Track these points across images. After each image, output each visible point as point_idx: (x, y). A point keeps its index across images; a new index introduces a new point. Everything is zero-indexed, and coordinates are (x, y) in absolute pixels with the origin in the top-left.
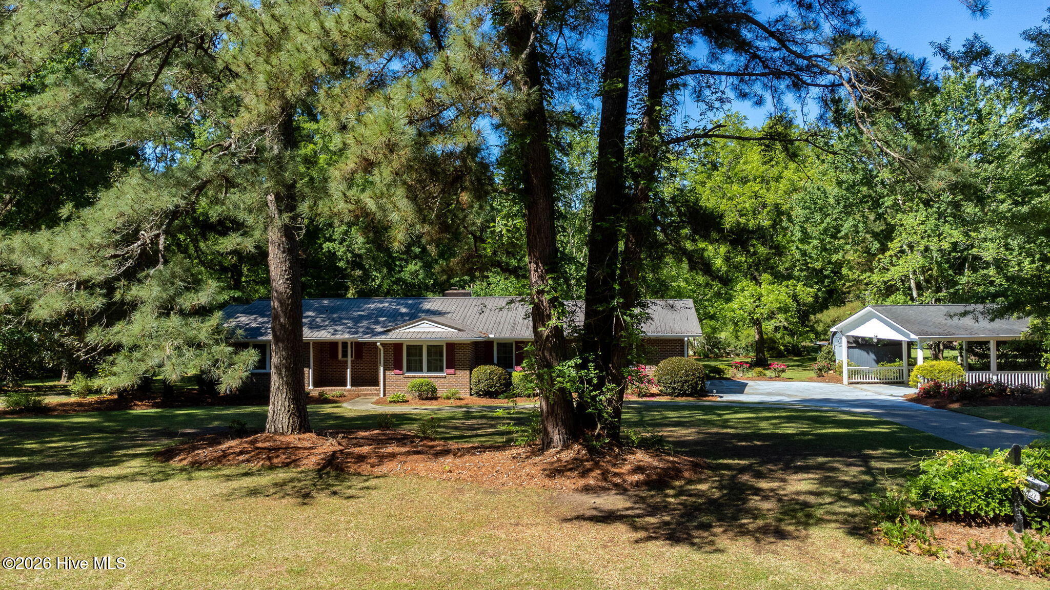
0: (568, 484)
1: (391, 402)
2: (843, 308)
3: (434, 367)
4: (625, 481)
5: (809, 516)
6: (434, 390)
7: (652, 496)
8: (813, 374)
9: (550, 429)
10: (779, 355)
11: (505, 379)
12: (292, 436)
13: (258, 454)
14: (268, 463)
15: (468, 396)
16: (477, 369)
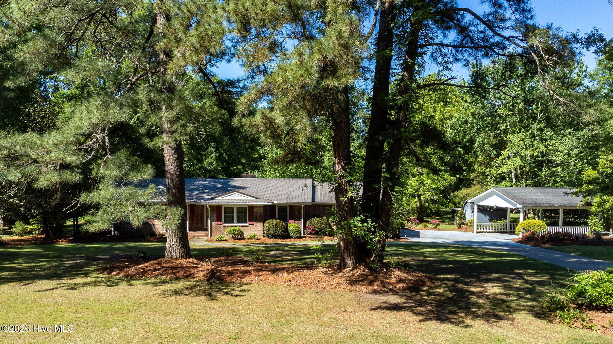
0: (363, 289)
1: (217, 241)
2: (470, 189)
3: (242, 220)
4: (395, 287)
5: (508, 307)
6: (242, 234)
7: (415, 296)
8: (455, 227)
9: (345, 257)
10: (428, 215)
11: (284, 228)
12: (182, 260)
13: (165, 270)
14: (174, 276)
15: (262, 237)
16: (268, 221)
